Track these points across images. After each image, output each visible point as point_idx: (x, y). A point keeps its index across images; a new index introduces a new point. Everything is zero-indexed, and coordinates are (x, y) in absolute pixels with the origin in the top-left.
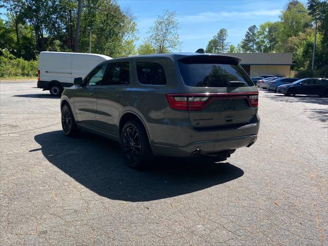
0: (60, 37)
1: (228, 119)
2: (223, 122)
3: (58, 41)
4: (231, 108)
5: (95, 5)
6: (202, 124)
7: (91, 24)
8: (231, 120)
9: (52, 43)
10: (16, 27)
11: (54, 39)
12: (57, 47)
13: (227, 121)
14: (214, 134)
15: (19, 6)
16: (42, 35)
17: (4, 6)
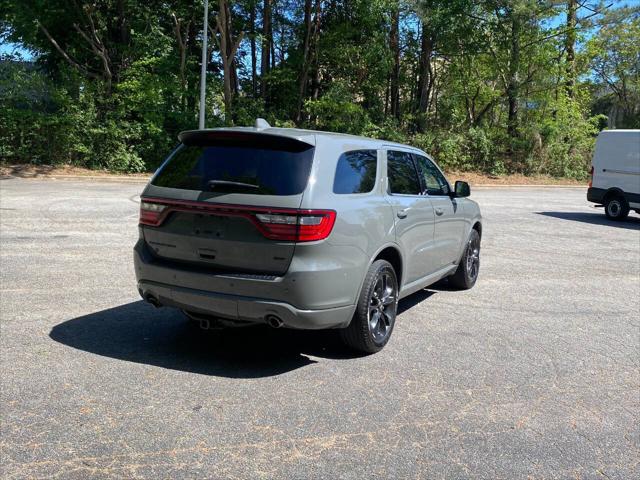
1: (204, 253)
2: (193, 256)
4: (210, 232)
8: (213, 257)
13: (203, 256)
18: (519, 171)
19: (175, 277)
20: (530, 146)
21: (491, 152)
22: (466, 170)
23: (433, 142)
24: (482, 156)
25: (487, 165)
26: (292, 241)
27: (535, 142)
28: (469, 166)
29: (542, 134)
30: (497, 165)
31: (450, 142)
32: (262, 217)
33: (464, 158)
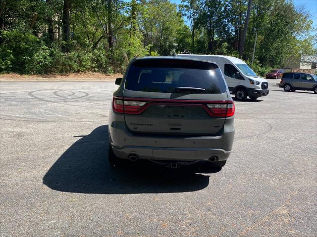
0: (229, 40)
1: (172, 127)
3: (226, 43)
4: (178, 116)
5: (265, 6)
6: (140, 129)
7: (259, 25)
9: (220, 46)
10: (193, 32)
11: (222, 42)
12: (224, 49)
14: (150, 141)
15: (197, 13)
16: (213, 39)
17: (185, 14)
18: (118, 72)
19: (156, 142)
20: (123, 60)
21: (106, 62)
22: (95, 71)
23: (77, 56)
24: (102, 64)
25: (104, 69)
26: (224, 117)
27: (125, 57)
28: (97, 69)
29: (127, 54)
30: (109, 69)
31: (86, 57)
32: (210, 106)
33: (94, 65)
